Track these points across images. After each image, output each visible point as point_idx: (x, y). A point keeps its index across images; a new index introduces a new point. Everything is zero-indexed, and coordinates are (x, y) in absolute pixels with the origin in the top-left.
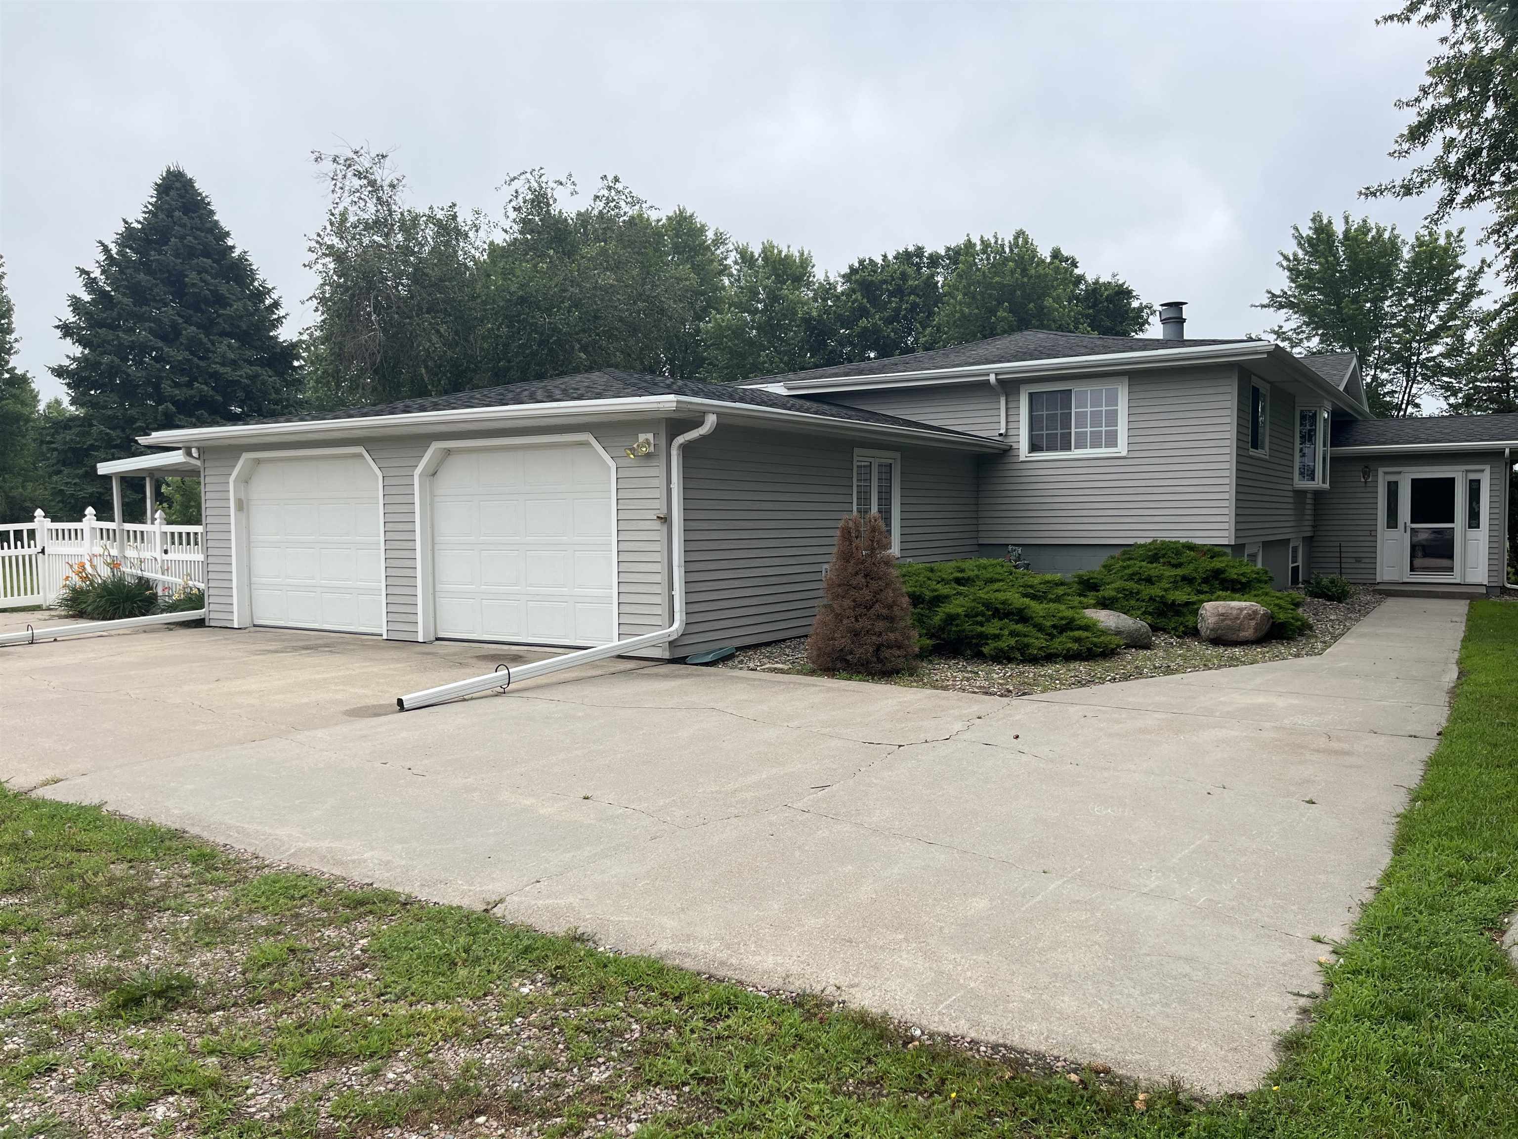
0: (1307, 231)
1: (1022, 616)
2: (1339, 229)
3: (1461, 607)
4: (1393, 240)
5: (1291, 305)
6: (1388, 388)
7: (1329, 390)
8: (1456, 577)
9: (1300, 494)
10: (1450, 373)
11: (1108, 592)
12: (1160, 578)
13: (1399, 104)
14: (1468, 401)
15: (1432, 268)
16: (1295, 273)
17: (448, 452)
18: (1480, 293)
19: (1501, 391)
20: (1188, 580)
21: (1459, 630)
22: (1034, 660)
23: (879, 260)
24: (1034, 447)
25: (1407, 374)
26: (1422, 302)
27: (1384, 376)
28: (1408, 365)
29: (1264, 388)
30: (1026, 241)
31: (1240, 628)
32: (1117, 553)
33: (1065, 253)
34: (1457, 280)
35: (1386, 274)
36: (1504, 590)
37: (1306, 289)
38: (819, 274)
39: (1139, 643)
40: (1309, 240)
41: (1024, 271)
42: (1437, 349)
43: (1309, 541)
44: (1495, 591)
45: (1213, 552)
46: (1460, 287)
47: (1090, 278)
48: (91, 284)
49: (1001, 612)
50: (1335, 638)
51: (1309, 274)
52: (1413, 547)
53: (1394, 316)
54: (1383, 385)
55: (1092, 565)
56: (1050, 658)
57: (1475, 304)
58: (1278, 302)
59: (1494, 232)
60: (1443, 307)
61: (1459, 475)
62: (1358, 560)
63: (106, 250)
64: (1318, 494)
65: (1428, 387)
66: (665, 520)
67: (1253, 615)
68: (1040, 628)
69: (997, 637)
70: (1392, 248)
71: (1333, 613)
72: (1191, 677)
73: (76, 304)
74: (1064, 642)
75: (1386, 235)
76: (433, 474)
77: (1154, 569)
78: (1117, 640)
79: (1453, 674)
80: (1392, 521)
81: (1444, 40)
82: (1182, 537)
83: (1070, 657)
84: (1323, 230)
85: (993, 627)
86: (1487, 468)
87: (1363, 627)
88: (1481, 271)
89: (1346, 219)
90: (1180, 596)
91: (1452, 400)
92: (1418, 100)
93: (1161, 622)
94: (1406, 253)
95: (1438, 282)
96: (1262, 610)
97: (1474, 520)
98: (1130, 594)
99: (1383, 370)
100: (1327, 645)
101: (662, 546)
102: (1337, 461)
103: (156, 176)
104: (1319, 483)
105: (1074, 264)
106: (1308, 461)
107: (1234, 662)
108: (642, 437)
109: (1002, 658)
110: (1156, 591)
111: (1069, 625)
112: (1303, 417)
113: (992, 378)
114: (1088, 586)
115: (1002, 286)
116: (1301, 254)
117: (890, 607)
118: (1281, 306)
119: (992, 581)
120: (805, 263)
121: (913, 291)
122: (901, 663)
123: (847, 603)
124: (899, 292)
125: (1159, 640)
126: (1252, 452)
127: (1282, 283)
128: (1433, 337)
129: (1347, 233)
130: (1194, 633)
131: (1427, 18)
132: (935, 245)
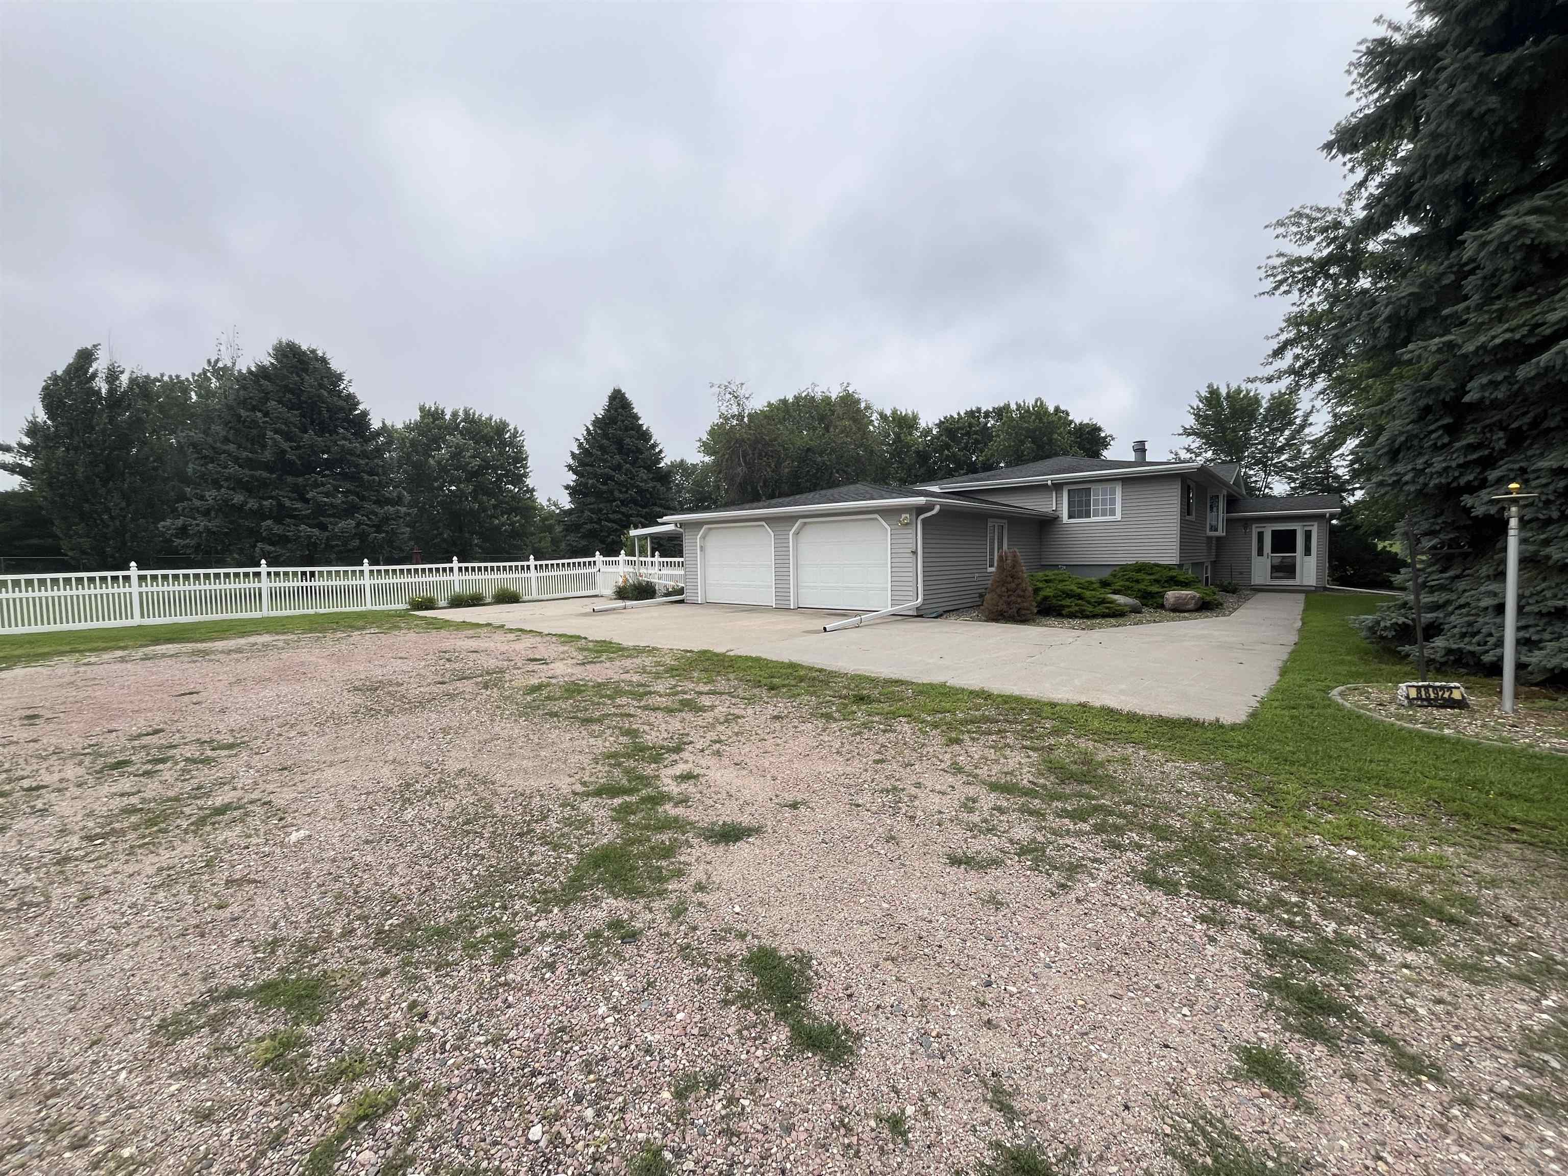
0: (1204, 393)
1: (1080, 597)
2: (1224, 392)
3: (1302, 597)
4: (1256, 396)
5: (1195, 434)
6: (1254, 479)
7: (1225, 484)
8: (1297, 582)
9: (1210, 538)
10: (1292, 470)
11: (1116, 587)
12: (1143, 580)
13: (1267, 338)
14: (1303, 486)
15: (1281, 411)
16: (1198, 416)
17: (805, 523)
18: (1311, 424)
19: (1323, 479)
20: (1157, 581)
21: (1301, 606)
22: (1087, 617)
23: (956, 416)
24: (1070, 517)
25: (1265, 472)
26: (1273, 431)
27: (1252, 472)
28: (1265, 466)
29: (1192, 485)
30: (1042, 403)
31: (1187, 604)
32: (1117, 568)
33: (1062, 408)
34: (1296, 417)
35: (1252, 416)
36: (1325, 589)
37: (1204, 425)
38: (922, 424)
39: (1136, 610)
40: (1206, 398)
41: (1041, 419)
42: (1283, 458)
43: (1214, 563)
44: (1321, 589)
45: (1169, 567)
46: (1298, 421)
47: (1078, 422)
48: (580, 445)
49: (1069, 595)
50: (1235, 610)
51: (1207, 417)
52: (1272, 567)
53: (1256, 438)
54: (1250, 477)
55: (1106, 574)
56: (1094, 616)
57: (1307, 431)
58: (1188, 432)
59: (1320, 393)
60: (1287, 433)
61: (1299, 529)
62: (1241, 573)
63: (588, 429)
64: (1218, 539)
65: (1277, 478)
66: (915, 553)
67: (1193, 598)
68: (1089, 603)
69: (1069, 607)
70: (1256, 401)
71: (1231, 599)
72: (1166, 624)
73: (573, 455)
74: (1100, 609)
75: (1252, 394)
76: (797, 533)
77: (1140, 576)
78: (1127, 609)
79: (1299, 624)
80: (1260, 552)
81: (1294, 304)
82: (1153, 560)
83: (1104, 616)
84: (1214, 393)
85: (1067, 602)
86: (1316, 524)
87: (1248, 604)
88: (1311, 412)
89: (1228, 386)
90: (1155, 589)
91: (1293, 485)
92: (1278, 335)
93: (1145, 601)
94: (1265, 404)
95: (1284, 418)
96: (1198, 595)
97: (1308, 551)
98: (1128, 588)
99: (1251, 469)
100: (1231, 613)
101: (913, 565)
102: (1229, 521)
103: (609, 392)
104: (1221, 533)
105: (1068, 414)
106: (1214, 523)
107: (1186, 619)
108: (903, 516)
109: (1072, 616)
110: (1141, 586)
111: (1103, 601)
112: (1211, 498)
113: (1049, 483)
114: (1105, 584)
115: (1027, 430)
116: (1201, 406)
117: (1024, 591)
118: (1189, 435)
119: (1063, 581)
120: (915, 418)
121: (976, 433)
122: (1030, 616)
123: (1004, 589)
124: (968, 434)
125: (1145, 609)
126: (1188, 518)
127: (1190, 421)
128: (1281, 450)
129: (1228, 394)
130: (1162, 606)
131: (1284, 292)
132: (986, 406)
